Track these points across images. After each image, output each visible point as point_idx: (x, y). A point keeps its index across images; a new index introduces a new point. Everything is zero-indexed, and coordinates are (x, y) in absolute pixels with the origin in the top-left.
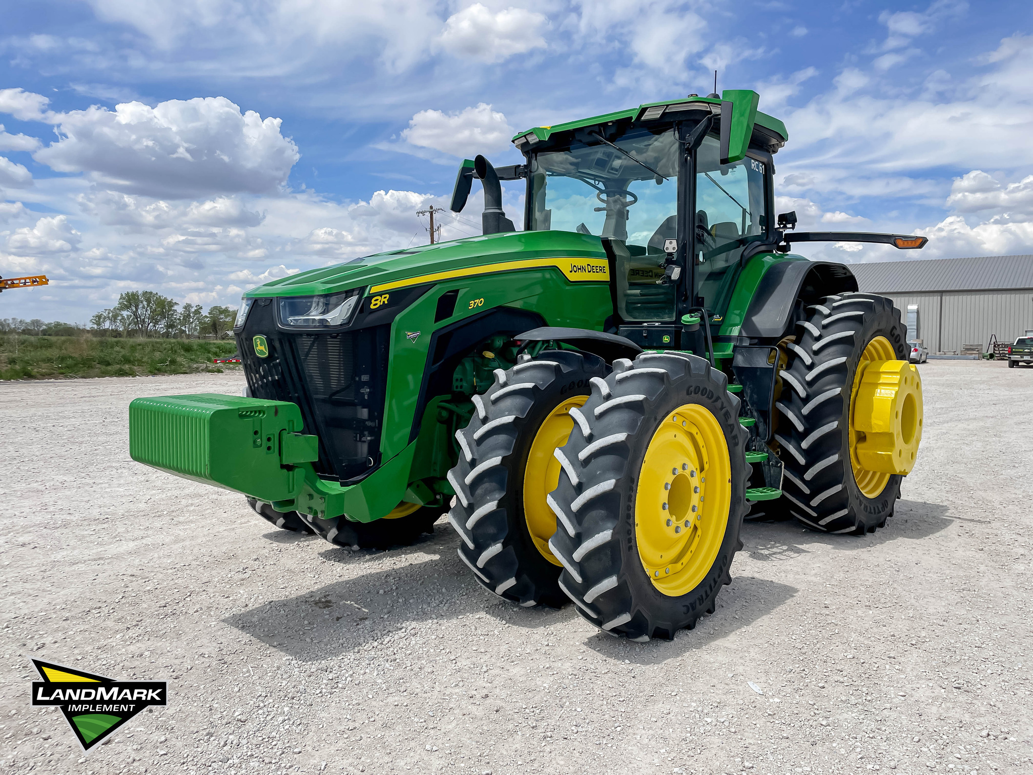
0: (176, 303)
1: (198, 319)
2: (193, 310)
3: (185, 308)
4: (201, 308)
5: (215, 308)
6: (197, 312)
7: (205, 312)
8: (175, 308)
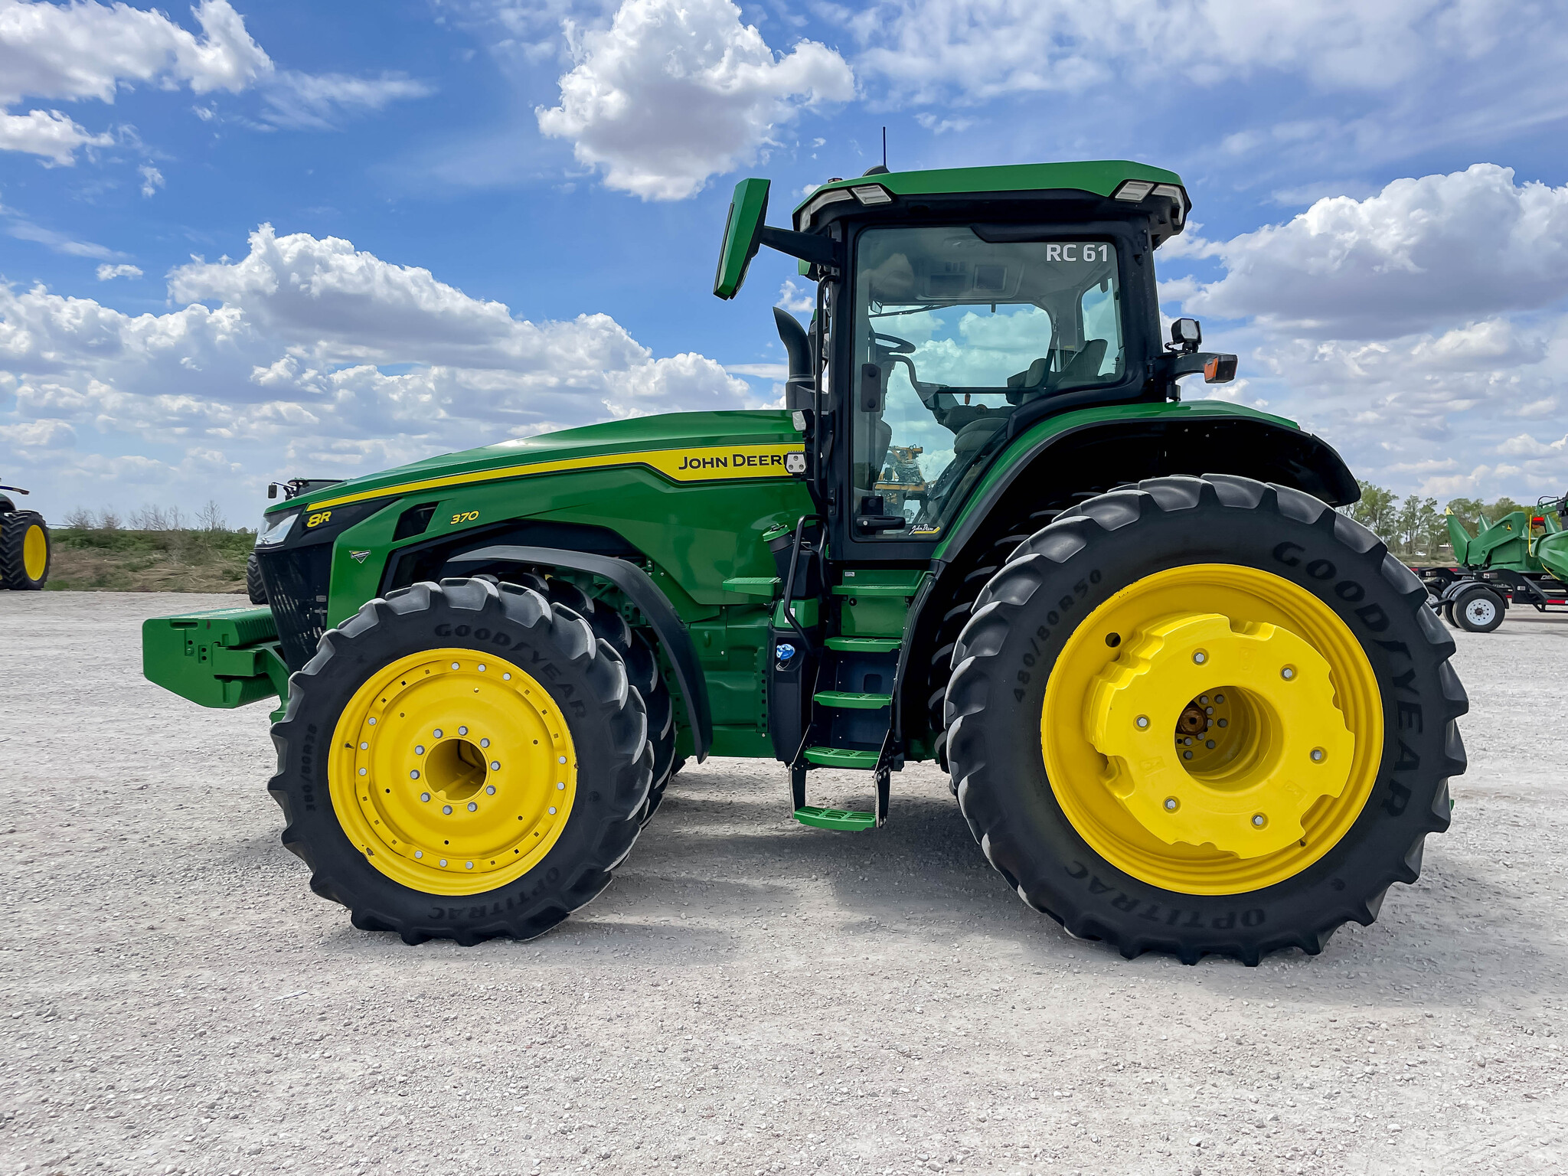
0: (1395, 497)
1: (1428, 520)
2: (1420, 506)
3: (1408, 503)
4: (1435, 503)
5: (1459, 502)
6: (1428, 509)
7: (1442, 509)
8: (1393, 503)
